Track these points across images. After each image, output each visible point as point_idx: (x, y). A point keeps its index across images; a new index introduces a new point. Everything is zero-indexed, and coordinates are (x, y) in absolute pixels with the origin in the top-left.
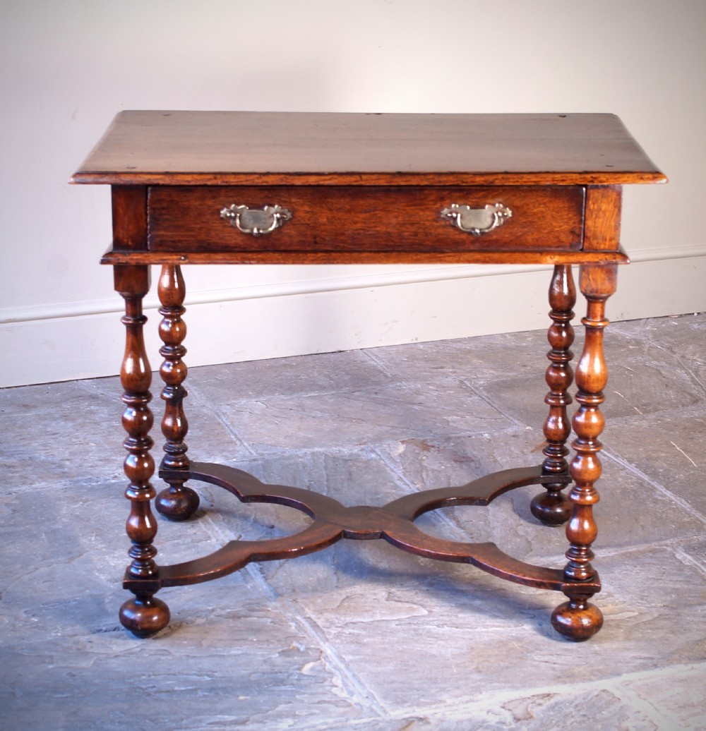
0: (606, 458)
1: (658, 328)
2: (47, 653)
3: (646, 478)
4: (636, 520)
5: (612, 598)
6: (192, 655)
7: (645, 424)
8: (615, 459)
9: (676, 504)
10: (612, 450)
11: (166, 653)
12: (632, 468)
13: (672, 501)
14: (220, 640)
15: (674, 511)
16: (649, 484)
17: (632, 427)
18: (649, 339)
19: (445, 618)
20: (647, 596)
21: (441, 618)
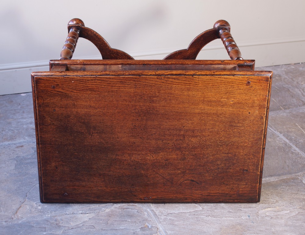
0: (271, 131)
1: (287, 69)
2: (43, 226)
3: (287, 141)
4: (285, 162)
5: (278, 203)
6: (104, 229)
7: (285, 114)
8: (274, 132)
9: (300, 155)
10: (273, 127)
11: (93, 227)
12: (281, 136)
13: (299, 153)
14: (116, 221)
15: (300, 158)
16: (289, 144)
17: (280, 116)
18: (283, 74)
19: (209, 212)
20: (292, 203)
21: (207, 212)
